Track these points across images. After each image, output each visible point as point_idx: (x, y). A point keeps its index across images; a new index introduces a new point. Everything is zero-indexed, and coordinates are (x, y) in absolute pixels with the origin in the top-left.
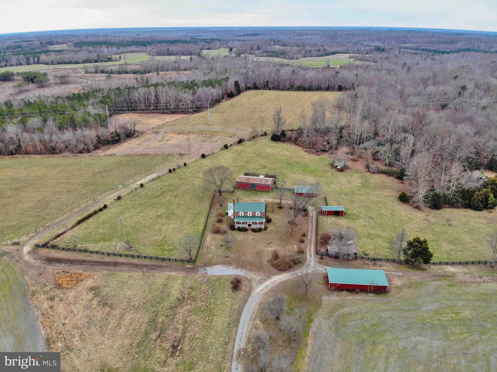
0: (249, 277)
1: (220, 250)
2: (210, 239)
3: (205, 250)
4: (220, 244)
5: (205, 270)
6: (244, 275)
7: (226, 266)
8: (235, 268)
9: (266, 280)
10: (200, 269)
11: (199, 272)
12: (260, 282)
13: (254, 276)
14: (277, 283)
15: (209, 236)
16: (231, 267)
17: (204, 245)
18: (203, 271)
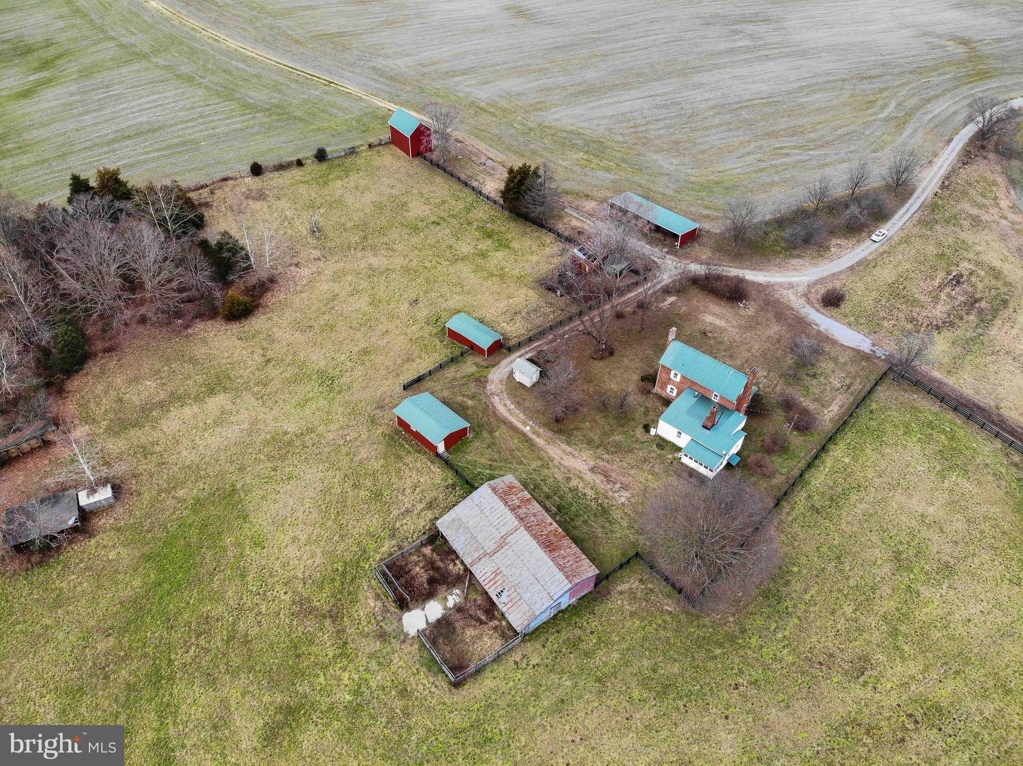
0: (802, 301)
1: (822, 370)
2: (831, 409)
3: (857, 386)
4: (814, 382)
5: (874, 352)
6: (807, 306)
7: (830, 336)
8: (817, 325)
9: (780, 285)
10: (883, 357)
11: (887, 353)
12: (791, 286)
13: (793, 298)
14: (765, 273)
15: (827, 417)
16: (822, 329)
17: (851, 399)
18: (877, 351)
